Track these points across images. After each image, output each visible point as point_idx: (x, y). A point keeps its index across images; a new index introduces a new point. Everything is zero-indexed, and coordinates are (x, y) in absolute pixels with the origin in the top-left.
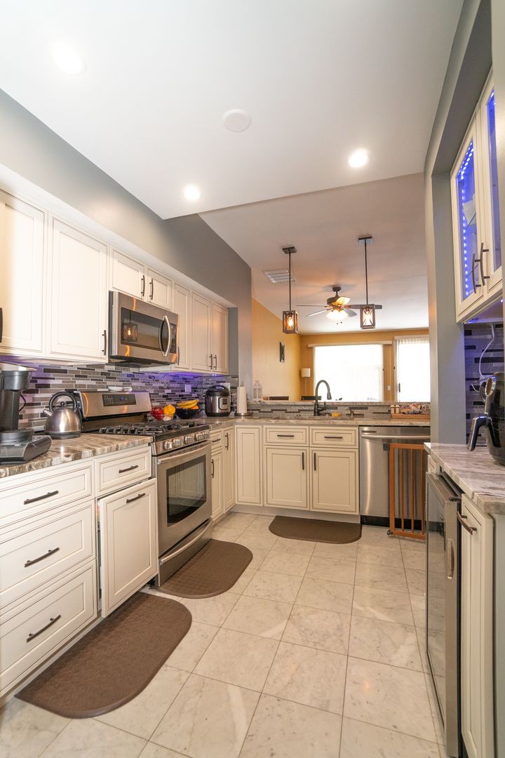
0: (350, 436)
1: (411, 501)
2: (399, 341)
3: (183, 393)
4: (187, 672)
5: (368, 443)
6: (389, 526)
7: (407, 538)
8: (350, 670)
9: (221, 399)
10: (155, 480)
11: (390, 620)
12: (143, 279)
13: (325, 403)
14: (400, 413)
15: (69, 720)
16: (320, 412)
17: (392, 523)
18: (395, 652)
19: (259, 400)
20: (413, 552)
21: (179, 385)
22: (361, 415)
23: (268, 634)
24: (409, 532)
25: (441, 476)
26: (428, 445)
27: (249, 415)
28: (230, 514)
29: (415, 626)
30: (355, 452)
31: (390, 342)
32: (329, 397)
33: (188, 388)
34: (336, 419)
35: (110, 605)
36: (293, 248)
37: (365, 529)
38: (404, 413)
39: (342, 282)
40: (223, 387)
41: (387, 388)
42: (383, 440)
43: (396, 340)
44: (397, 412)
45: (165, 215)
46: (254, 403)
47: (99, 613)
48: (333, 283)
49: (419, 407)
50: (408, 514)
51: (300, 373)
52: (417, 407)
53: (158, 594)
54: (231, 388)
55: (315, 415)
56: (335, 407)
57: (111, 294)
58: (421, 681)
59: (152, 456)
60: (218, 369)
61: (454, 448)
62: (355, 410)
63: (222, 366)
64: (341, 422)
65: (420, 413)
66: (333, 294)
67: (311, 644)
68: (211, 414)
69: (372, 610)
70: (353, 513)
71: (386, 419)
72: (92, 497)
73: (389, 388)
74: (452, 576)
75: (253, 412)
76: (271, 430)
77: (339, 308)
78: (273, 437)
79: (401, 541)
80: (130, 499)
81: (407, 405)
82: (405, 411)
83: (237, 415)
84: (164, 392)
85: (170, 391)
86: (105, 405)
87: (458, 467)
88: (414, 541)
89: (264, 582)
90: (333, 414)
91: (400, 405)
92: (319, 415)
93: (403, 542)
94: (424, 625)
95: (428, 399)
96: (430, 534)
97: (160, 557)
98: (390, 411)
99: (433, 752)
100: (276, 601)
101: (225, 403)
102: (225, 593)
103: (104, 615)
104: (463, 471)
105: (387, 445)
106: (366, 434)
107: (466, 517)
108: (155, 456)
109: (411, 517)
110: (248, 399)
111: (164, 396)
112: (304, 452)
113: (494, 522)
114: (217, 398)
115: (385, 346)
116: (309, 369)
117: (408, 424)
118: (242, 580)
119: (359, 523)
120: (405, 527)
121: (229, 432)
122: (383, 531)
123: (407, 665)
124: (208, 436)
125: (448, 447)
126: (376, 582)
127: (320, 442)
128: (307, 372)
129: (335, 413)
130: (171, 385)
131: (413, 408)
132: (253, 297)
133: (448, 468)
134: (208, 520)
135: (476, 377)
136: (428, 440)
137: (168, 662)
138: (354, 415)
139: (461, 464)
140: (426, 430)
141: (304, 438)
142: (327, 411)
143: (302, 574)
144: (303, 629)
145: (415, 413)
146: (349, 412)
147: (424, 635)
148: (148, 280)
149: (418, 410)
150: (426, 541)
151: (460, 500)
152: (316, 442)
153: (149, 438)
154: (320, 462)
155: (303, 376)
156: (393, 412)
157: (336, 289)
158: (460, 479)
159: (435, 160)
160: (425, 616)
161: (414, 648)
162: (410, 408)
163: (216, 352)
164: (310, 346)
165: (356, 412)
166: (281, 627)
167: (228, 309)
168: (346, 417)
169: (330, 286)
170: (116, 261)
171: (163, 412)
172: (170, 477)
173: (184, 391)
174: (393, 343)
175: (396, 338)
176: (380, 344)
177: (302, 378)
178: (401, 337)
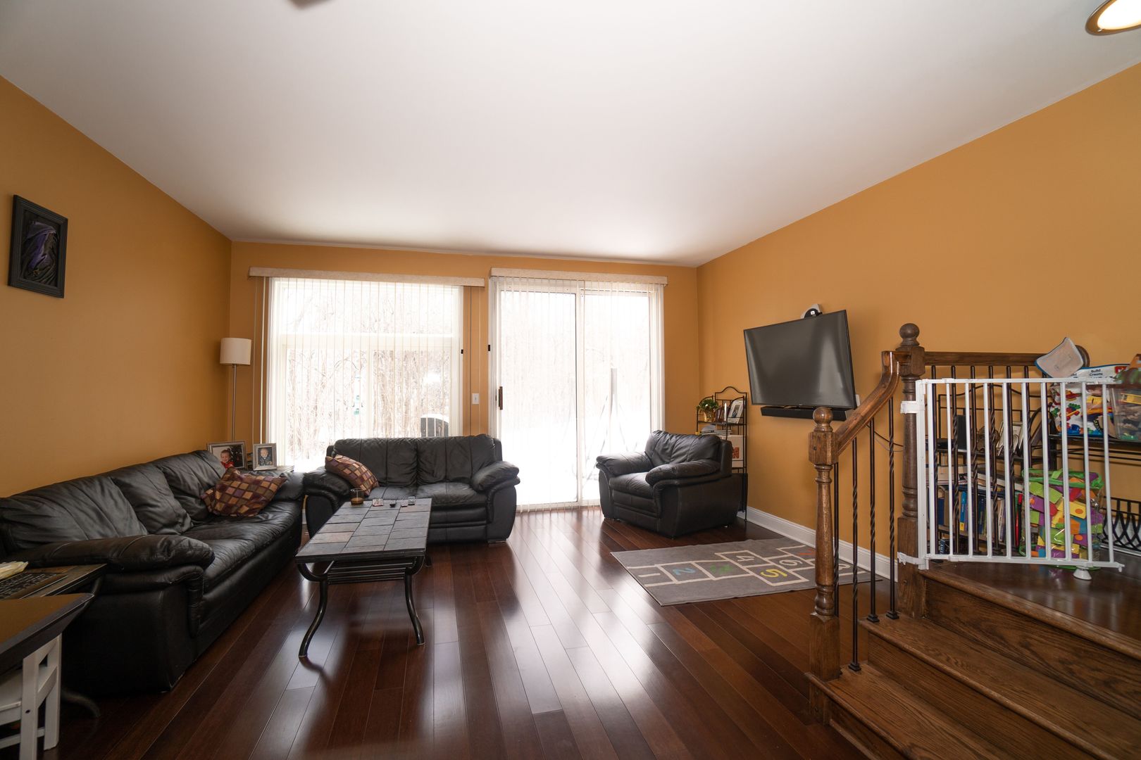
31: (480, 283)
41: (471, 400)
43: (494, 278)
73: (476, 398)
115: (468, 292)
116: (249, 342)
128: (238, 351)
155: (227, 359)
174: (487, 283)
175: (495, 272)
176: (454, 285)
177: (225, 366)
178: (506, 271)
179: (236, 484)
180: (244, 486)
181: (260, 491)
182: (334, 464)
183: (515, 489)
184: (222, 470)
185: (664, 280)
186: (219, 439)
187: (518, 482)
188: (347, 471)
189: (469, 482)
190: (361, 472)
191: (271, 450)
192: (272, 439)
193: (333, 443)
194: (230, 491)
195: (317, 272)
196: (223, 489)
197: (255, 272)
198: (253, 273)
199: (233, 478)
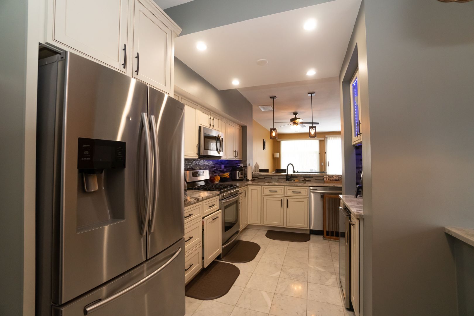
0: (304, 191)
1: (334, 223)
2: (328, 138)
3: (221, 169)
4: (243, 287)
5: (312, 194)
6: (323, 235)
7: (332, 240)
8: (309, 287)
9: (240, 173)
10: (220, 210)
11: (324, 271)
12: (211, 118)
13: (291, 175)
14: (328, 180)
15: (202, 301)
16: (289, 179)
17: (325, 233)
18: (327, 281)
19: (258, 172)
20: (335, 246)
21: (219, 165)
22: (309, 181)
23: (273, 275)
24: (334, 237)
25: (345, 208)
26: (341, 196)
27: (253, 180)
28: (246, 229)
29: (335, 273)
30: (307, 199)
31: (323, 139)
32: (294, 172)
33: (223, 167)
34: (297, 182)
35: (207, 263)
36: (275, 97)
37: (312, 237)
38: (331, 180)
39: (298, 111)
40: (239, 166)
41: (321, 164)
42: (321, 193)
43: (326, 138)
44: (327, 179)
45: (221, 88)
46: (255, 174)
47: (203, 265)
48: (294, 111)
49: (338, 177)
50: (333, 229)
51: (273, 155)
52: (337, 177)
53: (222, 261)
54: (243, 166)
55: (286, 181)
56: (296, 177)
57: (200, 127)
58: (338, 290)
59: (219, 200)
60: (238, 158)
61: (351, 197)
62: (306, 178)
63: (240, 156)
64: (300, 184)
65: (338, 180)
66: (293, 117)
67: (292, 279)
68: (235, 180)
69: (317, 267)
70: (306, 229)
71: (321, 183)
72: (202, 217)
73: (323, 164)
74: (348, 243)
75: (255, 178)
76: (266, 189)
77: (296, 124)
78: (267, 192)
79: (330, 241)
80: (214, 218)
81: (332, 176)
82: (331, 179)
83: (247, 180)
84: (213, 169)
85: (215, 169)
86: (193, 177)
87: (350, 204)
88: (335, 241)
89: (268, 257)
90: (295, 180)
91: (329, 176)
92: (288, 180)
93: (330, 242)
94: (339, 273)
95: (341, 174)
96: (341, 238)
97: (222, 245)
98: (324, 179)
99: (341, 308)
100: (274, 264)
101: (242, 174)
102: (251, 261)
103: (205, 266)
104: (352, 206)
105: (322, 196)
106: (311, 190)
107: (352, 221)
108: (221, 200)
109: (334, 231)
110: (252, 172)
111: (213, 171)
112: (282, 199)
113: (359, 221)
114: (238, 172)
115: (320, 141)
116: (278, 153)
117: (332, 186)
118: (257, 256)
119: (309, 233)
120: (331, 236)
121: (246, 189)
122: (321, 237)
123: (332, 285)
124: (238, 191)
125: (349, 197)
126: (318, 257)
127: (291, 194)
128: (277, 155)
129: (296, 180)
130: (217, 165)
131: (335, 178)
132: (253, 118)
133: (347, 204)
134: (237, 231)
135: (361, 167)
136: (341, 194)
137: (234, 284)
138: (306, 180)
139: (352, 203)
140: (340, 188)
141: (282, 192)
142: (292, 179)
143: (285, 254)
144: (288, 274)
145: (336, 180)
146: (303, 179)
147: (339, 275)
148: (212, 118)
149: (337, 179)
150: (339, 241)
151: (350, 216)
152: (288, 194)
153: (218, 192)
154: (290, 203)
155: (275, 157)
156: (325, 179)
157: (295, 114)
158: (350, 208)
159: (344, 77)
160: (339, 269)
161: (335, 280)
162: (333, 178)
163: (237, 149)
164: (278, 140)
165: (307, 179)
166: (279, 273)
167: (242, 126)
168: (301, 182)
169: (292, 112)
170: (201, 112)
171: (215, 179)
172: (226, 210)
173: (221, 168)
174: (325, 139)
175: (326, 136)
176: (317, 140)
178: (329, 136)
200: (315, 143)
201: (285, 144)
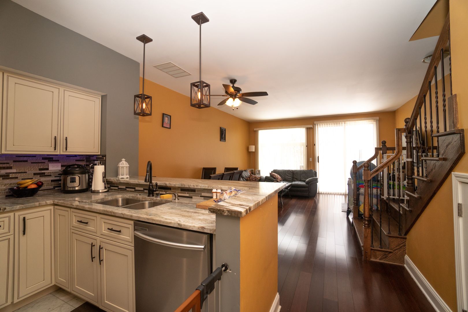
0: (127, 230)
2: (318, 125)
9: (68, 178)
31: (311, 126)
51: (247, 149)
73: (311, 159)
115: (308, 129)
116: (255, 146)
155: (250, 150)
156: (215, 197)
157: (233, 81)
167: (101, 96)
174: (313, 126)
175: (315, 122)
176: (303, 127)
177: (249, 152)
178: (319, 122)
179: (252, 177)
180: (253, 177)
181: (256, 179)
182: (272, 174)
183: (317, 184)
184: (249, 175)
185: (378, 118)
186: (249, 168)
187: (318, 182)
188: (274, 176)
189: (304, 181)
190: (278, 177)
191: (259, 171)
192: (259, 169)
193: (273, 170)
194: (251, 178)
195: (272, 128)
196: (249, 178)
197: (255, 129)
198: (254, 130)
199: (251, 176)
200: (300, 133)
201: (263, 135)
